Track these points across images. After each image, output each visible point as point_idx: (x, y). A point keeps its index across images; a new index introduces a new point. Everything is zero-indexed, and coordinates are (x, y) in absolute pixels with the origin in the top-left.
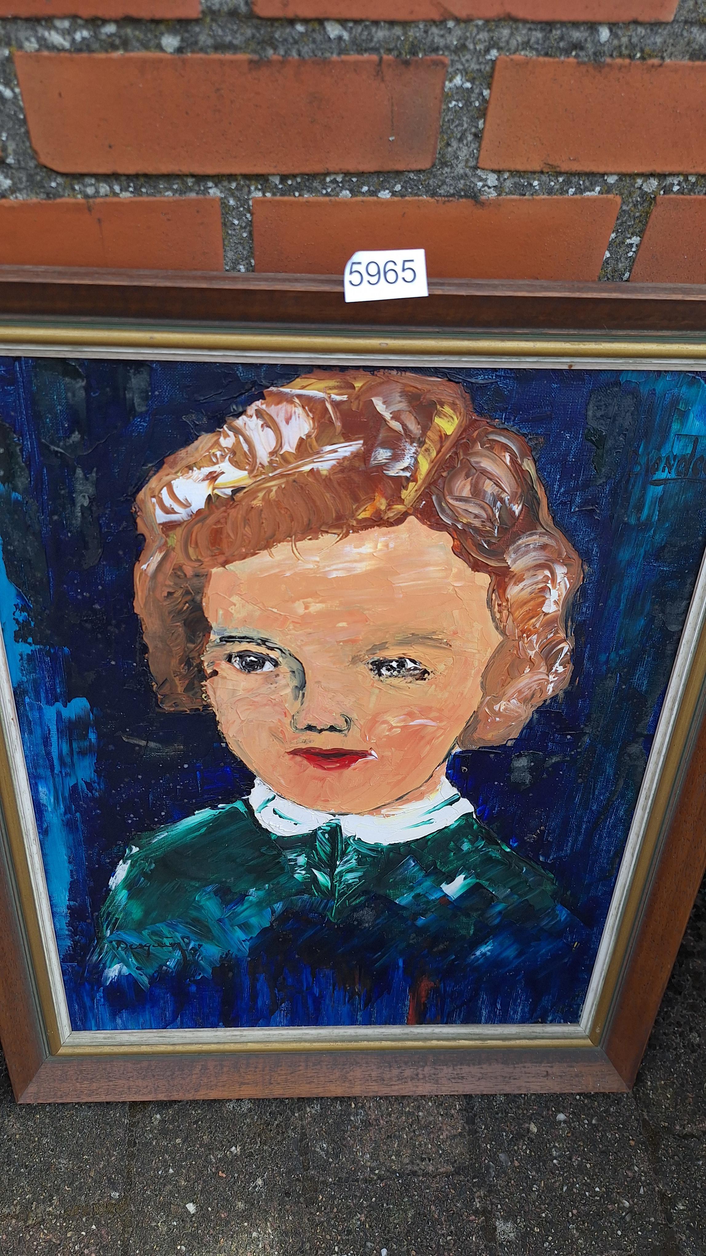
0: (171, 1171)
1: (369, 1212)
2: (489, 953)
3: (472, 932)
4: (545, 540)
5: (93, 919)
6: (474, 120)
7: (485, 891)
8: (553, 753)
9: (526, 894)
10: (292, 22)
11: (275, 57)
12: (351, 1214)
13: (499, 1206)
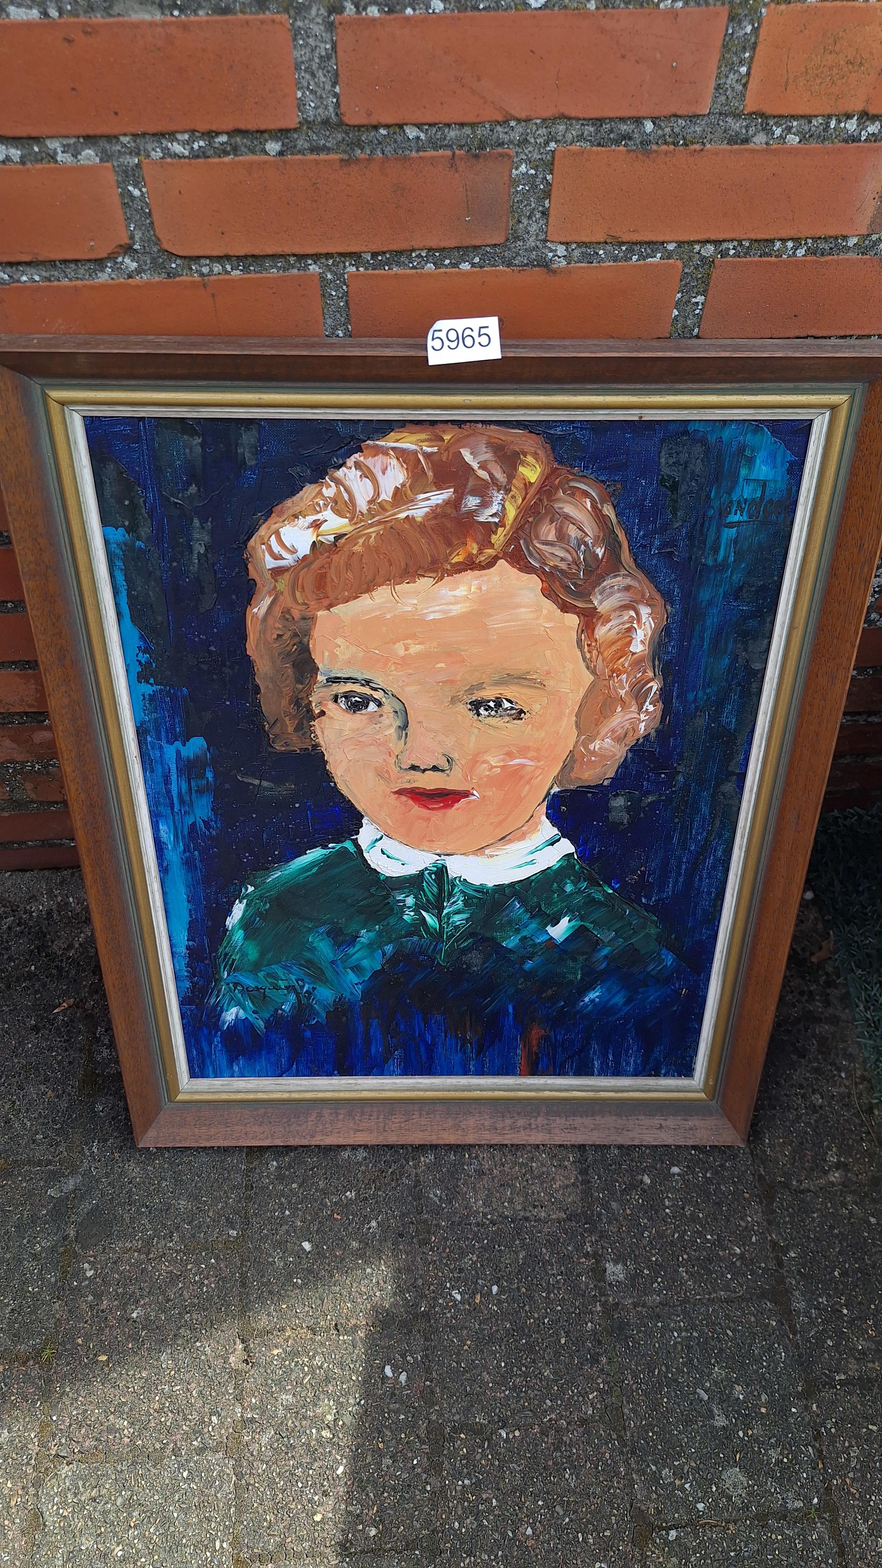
0: (287, 1213)
1: (480, 1252)
2: (597, 1000)
3: (579, 977)
4: (629, 581)
5: (211, 961)
6: (540, 200)
7: (589, 933)
8: (648, 793)
9: (630, 937)
10: (376, 128)
11: (363, 156)
12: (463, 1254)
13: (610, 1250)
